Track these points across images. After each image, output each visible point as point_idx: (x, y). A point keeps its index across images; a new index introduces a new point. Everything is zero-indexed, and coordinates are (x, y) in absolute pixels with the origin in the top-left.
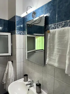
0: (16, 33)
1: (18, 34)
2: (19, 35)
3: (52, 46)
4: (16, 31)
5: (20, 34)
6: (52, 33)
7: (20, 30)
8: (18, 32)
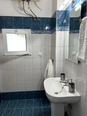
0: (56, 30)
1: (59, 30)
2: (60, 32)
3: (83, 37)
4: (57, 28)
5: (61, 30)
6: (83, 21)
7: (60, 26)
8: (59, 28)
